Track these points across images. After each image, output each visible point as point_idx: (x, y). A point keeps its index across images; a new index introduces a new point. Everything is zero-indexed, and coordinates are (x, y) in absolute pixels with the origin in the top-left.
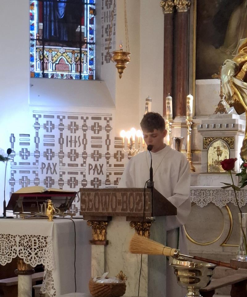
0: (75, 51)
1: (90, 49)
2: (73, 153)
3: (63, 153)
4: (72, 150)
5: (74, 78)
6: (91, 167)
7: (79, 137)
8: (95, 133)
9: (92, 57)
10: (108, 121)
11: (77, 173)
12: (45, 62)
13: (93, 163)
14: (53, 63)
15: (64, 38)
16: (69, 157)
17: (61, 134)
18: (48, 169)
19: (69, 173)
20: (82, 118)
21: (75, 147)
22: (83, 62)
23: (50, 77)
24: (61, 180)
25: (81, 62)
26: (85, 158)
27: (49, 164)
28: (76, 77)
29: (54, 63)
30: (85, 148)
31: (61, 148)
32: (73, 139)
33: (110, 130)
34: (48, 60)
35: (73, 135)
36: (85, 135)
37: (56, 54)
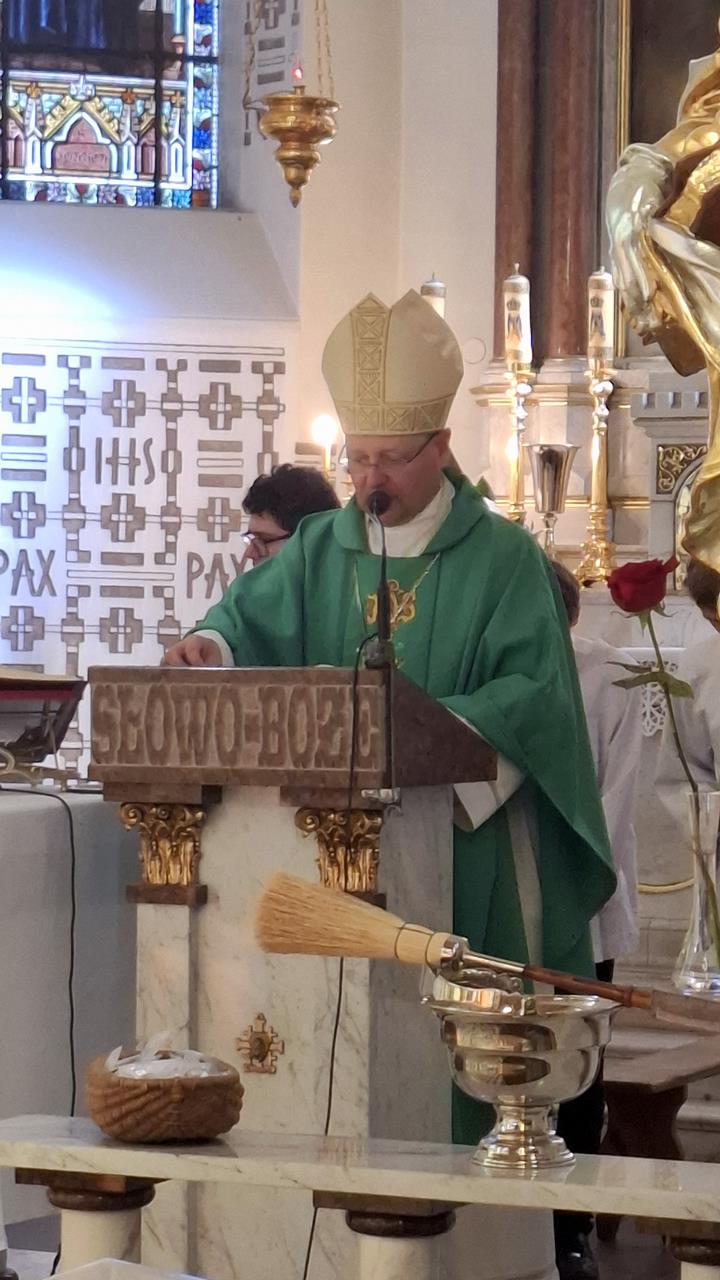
0: (136, 90)
1: (198, 83)
2: (123, 508)
3: (83, 510)
4: (116, 497)
5: (131, 202)
6: (195, 566)
7: (149, 442)
8: (213, 426)
9: (206, 115)
10: (268, 379)
11: (137, 592)
12: (10, 135)
13: (207, 551)
14: (43, 141)
15: (88, 39)
16: (104, 526)
17: (75, 432)
18: (17, 574)
19: (106, 591)
20: (161, 364)
21: (132, 482)
22: (169, 136)
23: (30, 196)
24: (73, 619)
25: (158, 135)
26: (172, 529)
27: (23, 552)
28: (141, 195)
29: (50, 138)
30: (171, 489)
31: (75, 485)
32: (124, 451)
33: (276, 415)
34: (23, 128)
35: (124, 435)
36: (171, 436)
37: (58, 103)
